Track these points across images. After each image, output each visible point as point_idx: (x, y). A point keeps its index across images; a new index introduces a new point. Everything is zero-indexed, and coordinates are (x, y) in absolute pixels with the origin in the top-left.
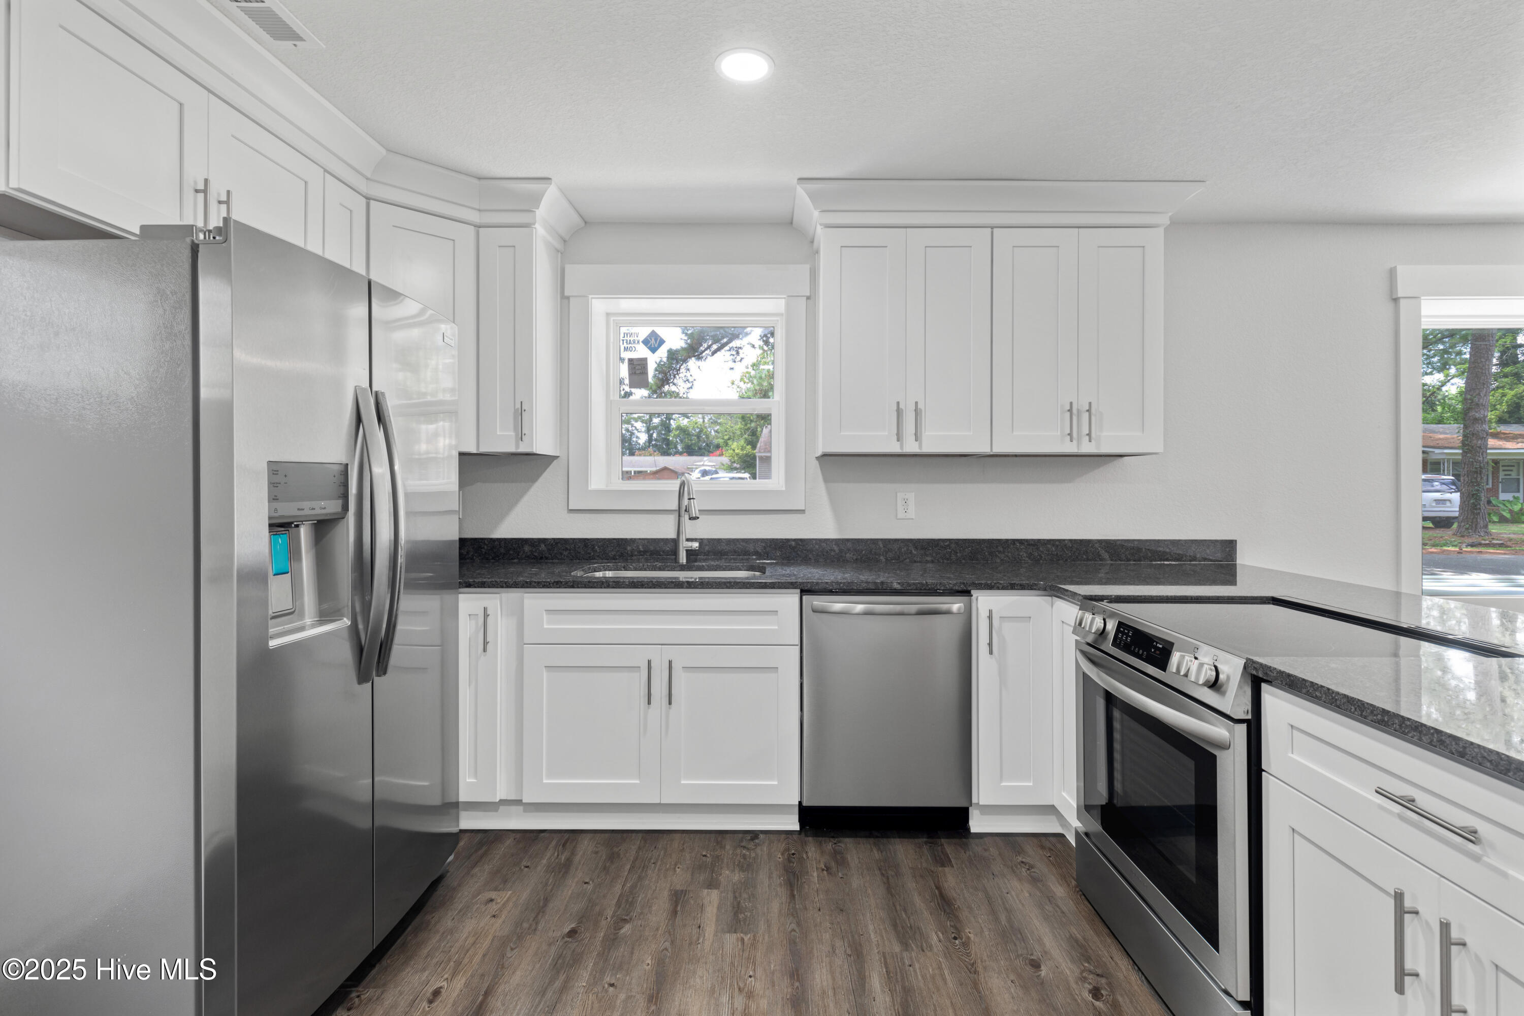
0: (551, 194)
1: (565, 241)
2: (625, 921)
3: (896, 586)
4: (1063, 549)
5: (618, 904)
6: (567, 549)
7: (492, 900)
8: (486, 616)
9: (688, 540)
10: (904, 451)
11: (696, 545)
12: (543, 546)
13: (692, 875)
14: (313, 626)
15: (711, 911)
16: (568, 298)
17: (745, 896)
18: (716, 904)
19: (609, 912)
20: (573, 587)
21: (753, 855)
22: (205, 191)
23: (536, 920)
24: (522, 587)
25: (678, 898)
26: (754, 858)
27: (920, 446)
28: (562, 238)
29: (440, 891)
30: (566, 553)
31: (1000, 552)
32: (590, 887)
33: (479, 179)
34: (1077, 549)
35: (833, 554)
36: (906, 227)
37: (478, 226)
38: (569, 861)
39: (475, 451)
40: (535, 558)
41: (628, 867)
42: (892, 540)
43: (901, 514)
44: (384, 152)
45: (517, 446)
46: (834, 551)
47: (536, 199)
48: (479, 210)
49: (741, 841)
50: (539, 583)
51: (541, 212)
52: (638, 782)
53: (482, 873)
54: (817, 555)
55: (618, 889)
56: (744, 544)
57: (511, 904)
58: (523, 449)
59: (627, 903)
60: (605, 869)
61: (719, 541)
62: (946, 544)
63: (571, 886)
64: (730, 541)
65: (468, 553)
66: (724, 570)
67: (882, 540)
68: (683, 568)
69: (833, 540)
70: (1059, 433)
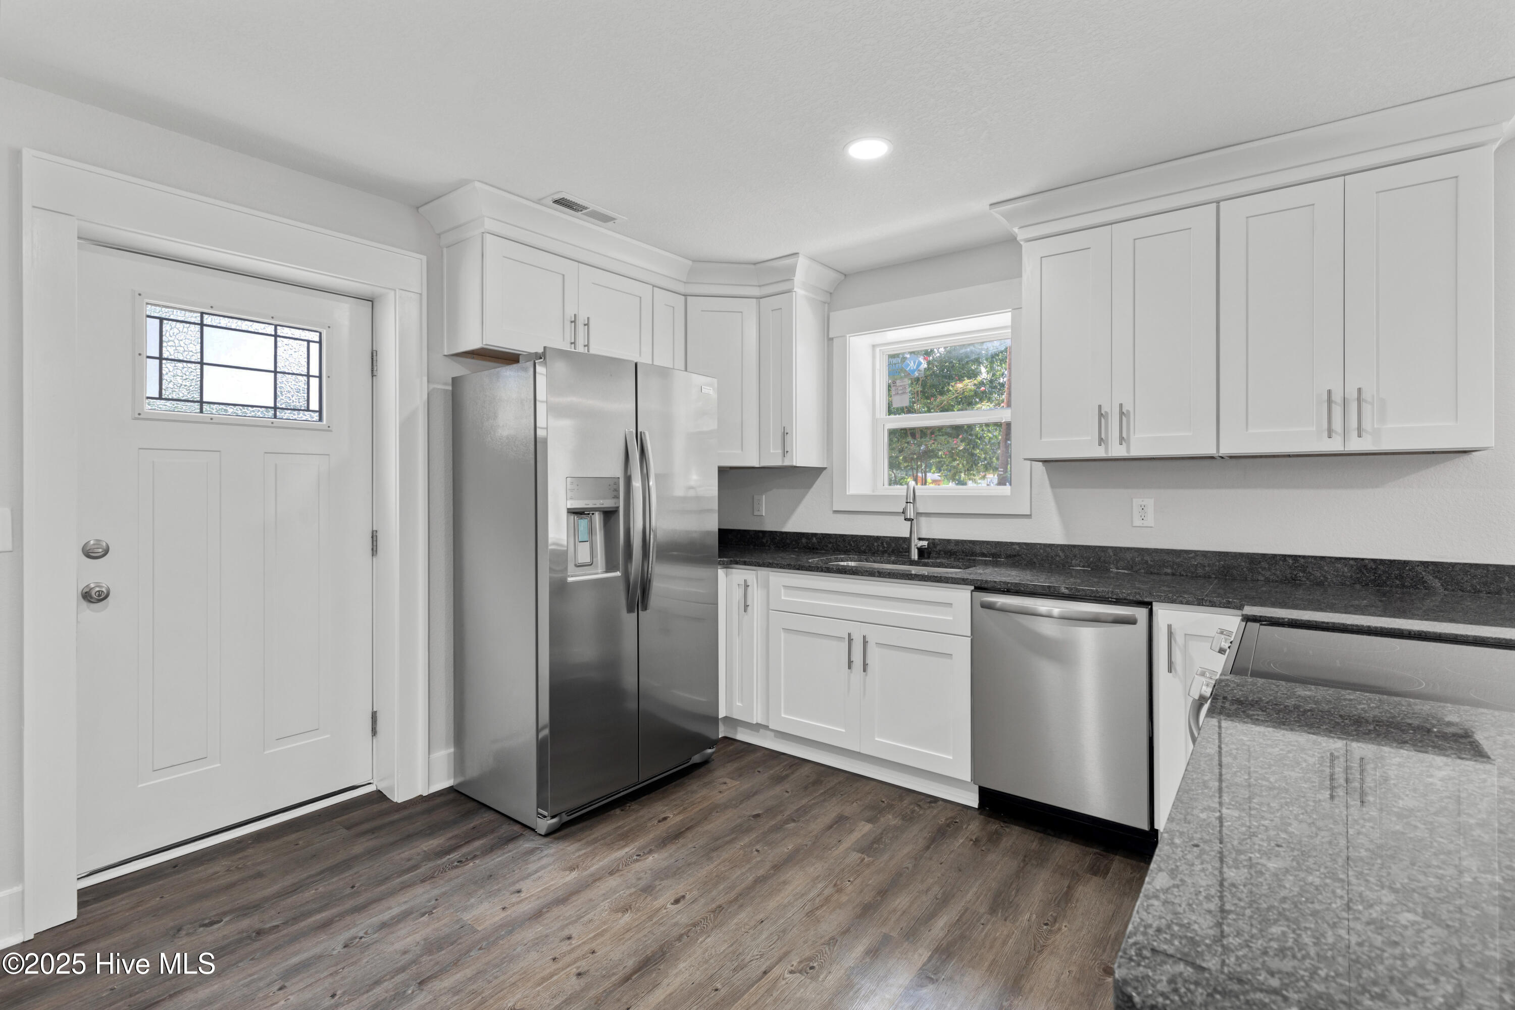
0: (802, 264)
1: (831, 293)
2: (794, 821)
3: (1064, 590)
4: (1361, 571)
5: (797, 810)
6: (830, 543)
7: (725, 783)
8: (746, 586)
9: (920, 539)
10: (1110, 455)
11: (925, 543)
12: (814, 539)
13: (862, 810)
14: (602, 573)
15: (855, 836)
16: (832, 339)
17: (890, 835)
18: (863, 833)
19: (787, 813)
20: (798, 569)
21: (921, 812)
22: (574, 322)
23: (741, 802)
24: (768, 566)
25: (840, 820)
26: (920, 815)
27: (1128, 450)
28: (827, 292)
29: (702, 770)
30: (830, 546)
31: (1264, 569)
32: (787, 795)
33: (755, 264)
34: (1384, 572)
35: (1058, 559)
36: (1111, 224)
37: (759, 298)
38: (787, 776)
39: (757, 465)
40: (809, 548)
41: (822, 791)
42: (1124, 548)
43: (1137, 522)
44: (690, 263)
45: (783, 461)
46: (1060, 557)
47: (792, 270)
48: (759, 286)
49: (921, 801)
50: (777, 564)
51: (799, 276)
52: (844, 731)
53: (731, 767)
54: (1042, 560)
55: (804, 802)
56: (971, 545)
57: (734, 789)
58: (787, 463)
59: (803, 811)
60: (806, 788)
61: (949, 541)
62: (1191, 555)
63: (778, 790)
64: (958, 542)
65: (767, 542)
66: (946, 567)
67: (1112, 548)
68: (912, 563)
69: (1058, 545)
70: (1314, 429)
